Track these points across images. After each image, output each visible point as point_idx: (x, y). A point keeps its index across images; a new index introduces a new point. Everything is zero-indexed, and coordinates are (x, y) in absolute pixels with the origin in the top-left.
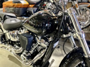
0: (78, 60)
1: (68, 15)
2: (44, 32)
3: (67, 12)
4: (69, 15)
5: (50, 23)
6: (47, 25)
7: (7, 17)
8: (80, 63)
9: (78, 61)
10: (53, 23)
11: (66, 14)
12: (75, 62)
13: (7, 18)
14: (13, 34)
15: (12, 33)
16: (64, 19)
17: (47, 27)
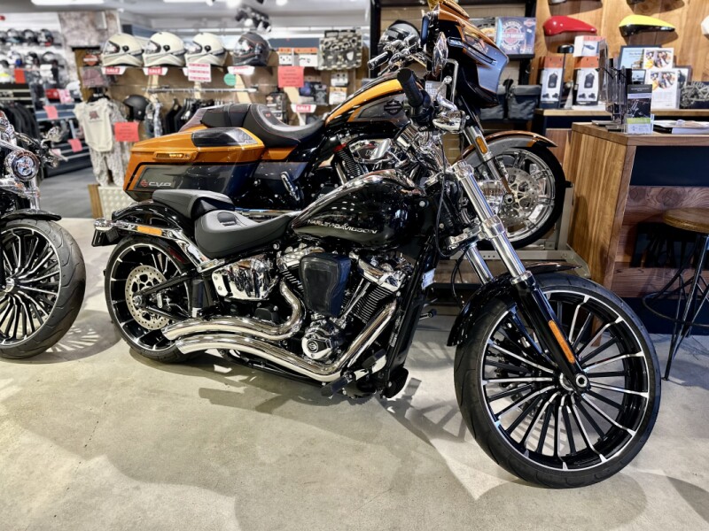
0: (502, 304)
1: (456, 179)
2: (387, 236)
3: (451, 172)
4: (459, 179)
5: (406, 209)
6: (398, 213)
7: (206, 206)
8: (507, 312)
9: (502, 307)
10: (413, 207)
11: (449, 177)
12: (494, 311)
13: (205, 212)
14: (241, 274)
15: (236, 270)
16: (445, 193)
17: (399, 219)
